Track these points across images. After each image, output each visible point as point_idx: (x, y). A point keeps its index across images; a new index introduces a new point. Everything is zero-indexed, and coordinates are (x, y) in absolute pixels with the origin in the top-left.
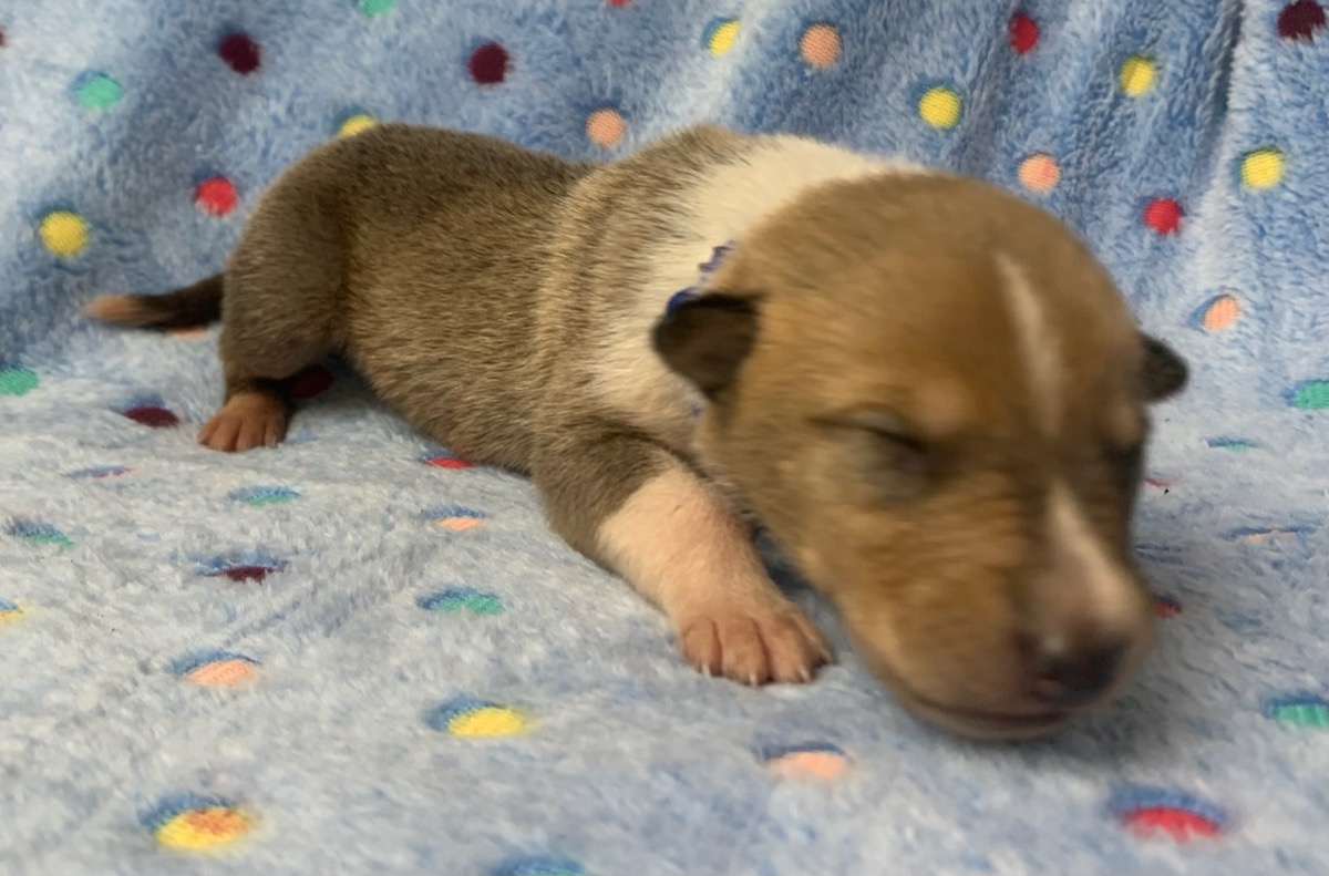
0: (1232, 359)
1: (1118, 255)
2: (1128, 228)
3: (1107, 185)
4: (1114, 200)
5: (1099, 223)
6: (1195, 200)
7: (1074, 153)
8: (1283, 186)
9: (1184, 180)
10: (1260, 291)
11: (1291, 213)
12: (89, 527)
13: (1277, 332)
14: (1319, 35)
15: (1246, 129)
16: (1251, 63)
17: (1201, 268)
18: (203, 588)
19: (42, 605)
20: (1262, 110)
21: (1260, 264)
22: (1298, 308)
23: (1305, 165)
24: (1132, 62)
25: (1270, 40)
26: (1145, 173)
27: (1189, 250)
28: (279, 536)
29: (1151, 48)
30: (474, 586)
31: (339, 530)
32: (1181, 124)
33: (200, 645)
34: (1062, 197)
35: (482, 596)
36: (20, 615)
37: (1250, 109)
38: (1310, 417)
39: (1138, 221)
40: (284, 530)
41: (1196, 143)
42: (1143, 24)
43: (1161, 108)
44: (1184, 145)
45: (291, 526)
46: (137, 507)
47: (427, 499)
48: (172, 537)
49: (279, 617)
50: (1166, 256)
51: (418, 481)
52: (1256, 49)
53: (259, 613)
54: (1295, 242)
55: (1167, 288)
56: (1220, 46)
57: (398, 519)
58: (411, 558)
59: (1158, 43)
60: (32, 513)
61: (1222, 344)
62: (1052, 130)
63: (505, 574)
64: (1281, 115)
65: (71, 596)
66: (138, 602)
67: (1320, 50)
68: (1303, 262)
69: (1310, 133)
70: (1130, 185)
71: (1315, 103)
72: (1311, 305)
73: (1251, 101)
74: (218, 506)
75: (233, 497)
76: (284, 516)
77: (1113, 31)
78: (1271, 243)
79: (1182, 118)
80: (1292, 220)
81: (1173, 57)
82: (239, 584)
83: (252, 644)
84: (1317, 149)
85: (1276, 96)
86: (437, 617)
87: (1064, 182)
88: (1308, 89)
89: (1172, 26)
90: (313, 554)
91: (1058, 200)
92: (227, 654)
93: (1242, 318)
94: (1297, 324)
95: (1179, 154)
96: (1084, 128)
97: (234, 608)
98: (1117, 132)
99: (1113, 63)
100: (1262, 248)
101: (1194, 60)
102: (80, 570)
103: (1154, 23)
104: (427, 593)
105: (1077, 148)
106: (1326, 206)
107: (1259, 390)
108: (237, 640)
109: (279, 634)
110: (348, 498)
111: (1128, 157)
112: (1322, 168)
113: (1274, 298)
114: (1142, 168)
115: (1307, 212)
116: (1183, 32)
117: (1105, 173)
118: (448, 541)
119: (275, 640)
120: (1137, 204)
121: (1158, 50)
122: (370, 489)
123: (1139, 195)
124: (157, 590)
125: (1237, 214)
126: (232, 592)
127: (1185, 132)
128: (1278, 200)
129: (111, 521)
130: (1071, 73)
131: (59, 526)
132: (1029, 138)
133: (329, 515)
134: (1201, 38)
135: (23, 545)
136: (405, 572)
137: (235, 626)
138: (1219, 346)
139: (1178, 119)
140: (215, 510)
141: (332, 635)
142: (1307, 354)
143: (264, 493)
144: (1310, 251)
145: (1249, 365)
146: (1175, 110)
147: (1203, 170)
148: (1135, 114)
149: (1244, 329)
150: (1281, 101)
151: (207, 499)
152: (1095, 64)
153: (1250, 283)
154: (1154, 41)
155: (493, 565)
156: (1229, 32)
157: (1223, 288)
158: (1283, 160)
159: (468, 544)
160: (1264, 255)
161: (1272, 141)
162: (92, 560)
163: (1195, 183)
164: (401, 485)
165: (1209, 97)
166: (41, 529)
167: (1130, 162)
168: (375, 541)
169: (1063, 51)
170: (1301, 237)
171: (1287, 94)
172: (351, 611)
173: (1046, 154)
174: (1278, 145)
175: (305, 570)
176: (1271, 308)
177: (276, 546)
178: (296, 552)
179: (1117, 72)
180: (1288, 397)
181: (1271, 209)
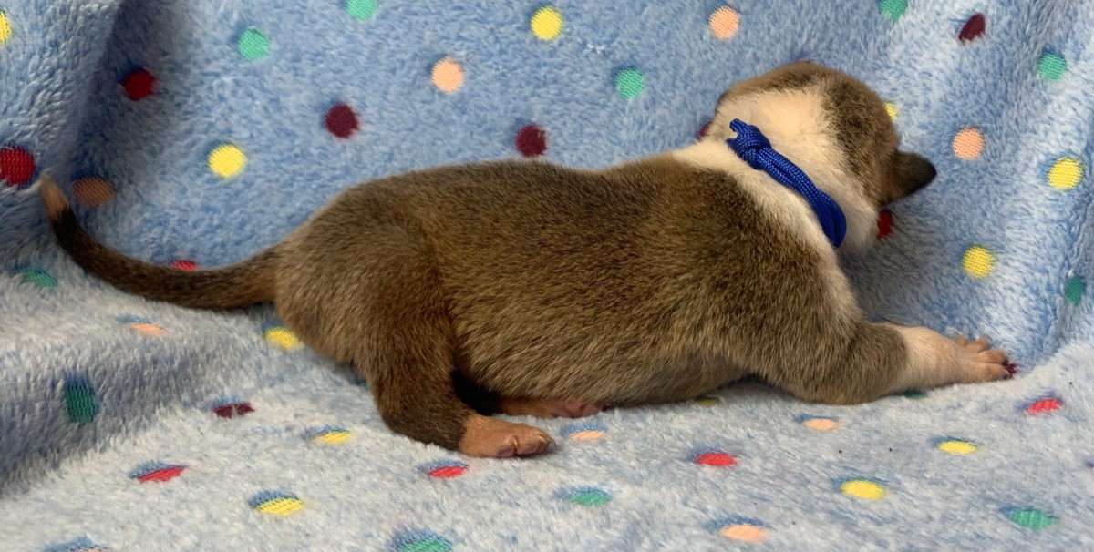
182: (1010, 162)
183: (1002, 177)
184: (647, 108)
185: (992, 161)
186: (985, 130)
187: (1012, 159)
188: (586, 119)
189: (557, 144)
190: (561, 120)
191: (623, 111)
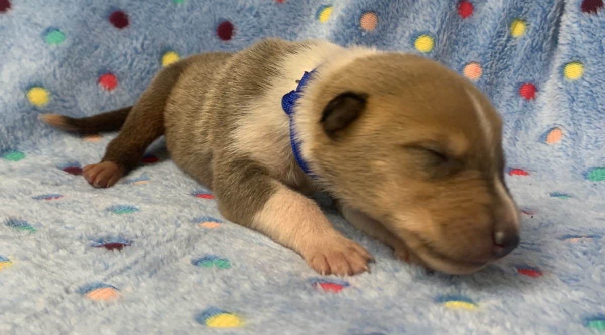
0: (559, 157)
1: (508, 109)
2: (512, 97)
3: (503, 77)
4: (506, 84)
5: (499, 94)
6: (542, 84)
7: (489, 62)
8: (583, 79)
9: (537, 75)
10: (572, 126)
11: (587, 91)
12: (43, 223)
13: (580, 145)
14: (600, 11)
15: (566, 52)
16: (569, 23)
17: (545, 115)
18: (94, 252)
19: (20, 259)
20: (574, 44)
21: (572, 114)
22: (589, 134)
23: (593, 69)
24: (515, 22)
25: (577, 13)
26: (520, 72)
27: (540, 107)
28: (129, 229)
29: (524, 16)
30: (217, 255)
31: (156, 227)
32: (537, 50)
33: (92, 280)
34: (483, 82)
35: (221, 260)
36: (10, 264)
37: (568, 44)
38: (595, 185)
39: (517, 94)
40: (131, 227)
41: (543, 59)
42: (522, 5)
43: (528, 43)
44: (537, 60)
45: (135, 224)
46: (65, 214)
47: (196, 213)
48: (81, 228)
49: (129, 268)
50: (529, 110)
51: (192, 204)
52: (572, 17)
53: (120, 266)
54: (588, 105)
55: (529, 124)
56: (555, 16)
57: (183, 222)
58: (189, 241)
59: (528, 13)
60: (17, 216)
61: (555, 150)
62: (479, 52)
63: (232, 250)
64: (583, 47)
65: (34, 256)
66: (64, 259)
67: (601, 18)
68: (592, 113)
69: (596, 55)
70: (513, 77)
71: (598, 42)
72: (595, 133)
73: (569, 40)
74: (102, 214)
75: (108, 210)
76: (131, 220)
77: (508, 7)
78: (577, 104)
79: (537, 47)
80: (587, 94)
81: (534, 20)
82: (111, 251)
83: (115, 280)
84: (599, 63)
85: (580, 38)
86: (201, 270)
87: (484, 76)
88: (595, 35)
89: (534, 6)
90: (144, 238)
91: (481, 84)
92: (104, 285)
93: (564, 138)
94: (589, 142)
95: (535, 64)
96: (494, 51)
97: (108, 263)
98: (508, 53)
99: (507, 22)
100: (573, 107)
101: (543, 22)
102: (39, 243)
103: (526, 4)
104: (196, 257)
105: (491, 60)
106: (602, 88)
107: (571, 171)
108: (109, 278)
109: (128, 276)
110: (160, 212)
111: (513, 64)
112: (601, 71)
113: (578, 129)
114: (519, 69)
115: (594, 91)
116: (539, 9)
117: (503, 71)
118: (206, 233)
119: (127, 278)
120: (516, 86)
121: (527, 16)
122: (170, 208)
123: (517, 82)
124: (73, 253)
125: (561, 91)
126: (107, 255)
127: (538, 54)
128: (580, 85)
129: (52, 220)
130: (488, 26)
131: (29, 222)
132: (468, 56)
133: (151, 220)
134: (546, 13)
135: (13, 231)
136: (186, 248)
137: (109, 272)
138: (554, 151)
139: (535, 48)
140: (100, 216)
141: (153, 276)
142: (593, 155)
143: (123, 208)
144: (595, 108)
145: (567, 160)
146: (535, 44)
147: (546, 71)
148: (516, 45)
149: (565, 143)
150: (583, 41)
151: (97, 211)
152: (500, 21)
153: (568, 122)
154: (526, 12)
155: (226, 245)
156: (559, 9)
157: (555, 124)
158: (583, 67)
159: (215, 235)
160: (573, 110)
161: (578, 59)
162: (44, 239)
163: (542, 77)
164: (184, 206)
165: (549, 38)
166: (21, 223)
167: (514, 67)
168: (172, 233)
169: (485, 16)
170: (591, 102)
171: (585, 37)
172: (161, 266)
173: (476, 63)
174: (581, 60)
175: (140, 246)
176: (577, 134)
177: (128, 234)
178: (137, 237)
179: (509, 26)
180: (585, 175)
181: (577, 89)
182: (392, 33)
183: (387, 41)
184: (188, 10)
185: (382, 31)
186: (379, 14)
187: (394, 32)
188: (153, 12)
189: (134, 23)
190: (138, 10)
191: (175, 10)
